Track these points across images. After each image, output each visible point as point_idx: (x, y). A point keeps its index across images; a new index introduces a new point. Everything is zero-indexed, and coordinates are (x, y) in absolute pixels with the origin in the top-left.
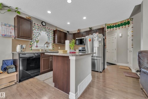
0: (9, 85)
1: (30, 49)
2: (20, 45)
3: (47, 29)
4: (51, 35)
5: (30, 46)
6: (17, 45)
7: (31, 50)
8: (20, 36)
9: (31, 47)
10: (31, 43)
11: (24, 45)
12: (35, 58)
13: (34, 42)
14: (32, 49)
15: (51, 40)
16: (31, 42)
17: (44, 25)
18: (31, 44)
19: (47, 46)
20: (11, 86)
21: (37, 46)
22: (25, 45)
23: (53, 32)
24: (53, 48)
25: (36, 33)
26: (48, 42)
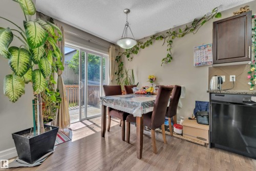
0: (196, 142)
1: (250, 84)
2: (217, 77)
5: (250, 77)
6: (213, 76)
7: (253, 86)
8: (218, 58)
9: (252, 79)
10: (252, 69)
11: (231, 76)
12: (250, 107)
16: (252, 66)
18: (250, 73)
20: (198, 144)
22: (234, 76)
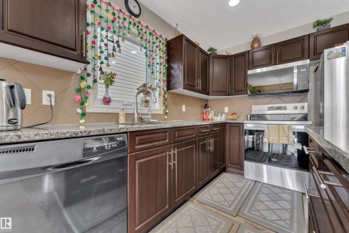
1: (79, 111)
3: (144, 30)
4: (160, 56)
5: (78, 97)
7: (83, 115)
9: (83, 103)
10: (83, 84)
11: (45, 93)
13: (95, 81)
14: (88, 110)
15: (159, 78)
16: (82, 78)
17: (136, 11)
18: (79, 90)
19: (147, 102)
21: (107, 101)
22: (53, 93)
23: (165, 48)
24: (166, 107)
25: (105, 41)
26: (149, 85)
